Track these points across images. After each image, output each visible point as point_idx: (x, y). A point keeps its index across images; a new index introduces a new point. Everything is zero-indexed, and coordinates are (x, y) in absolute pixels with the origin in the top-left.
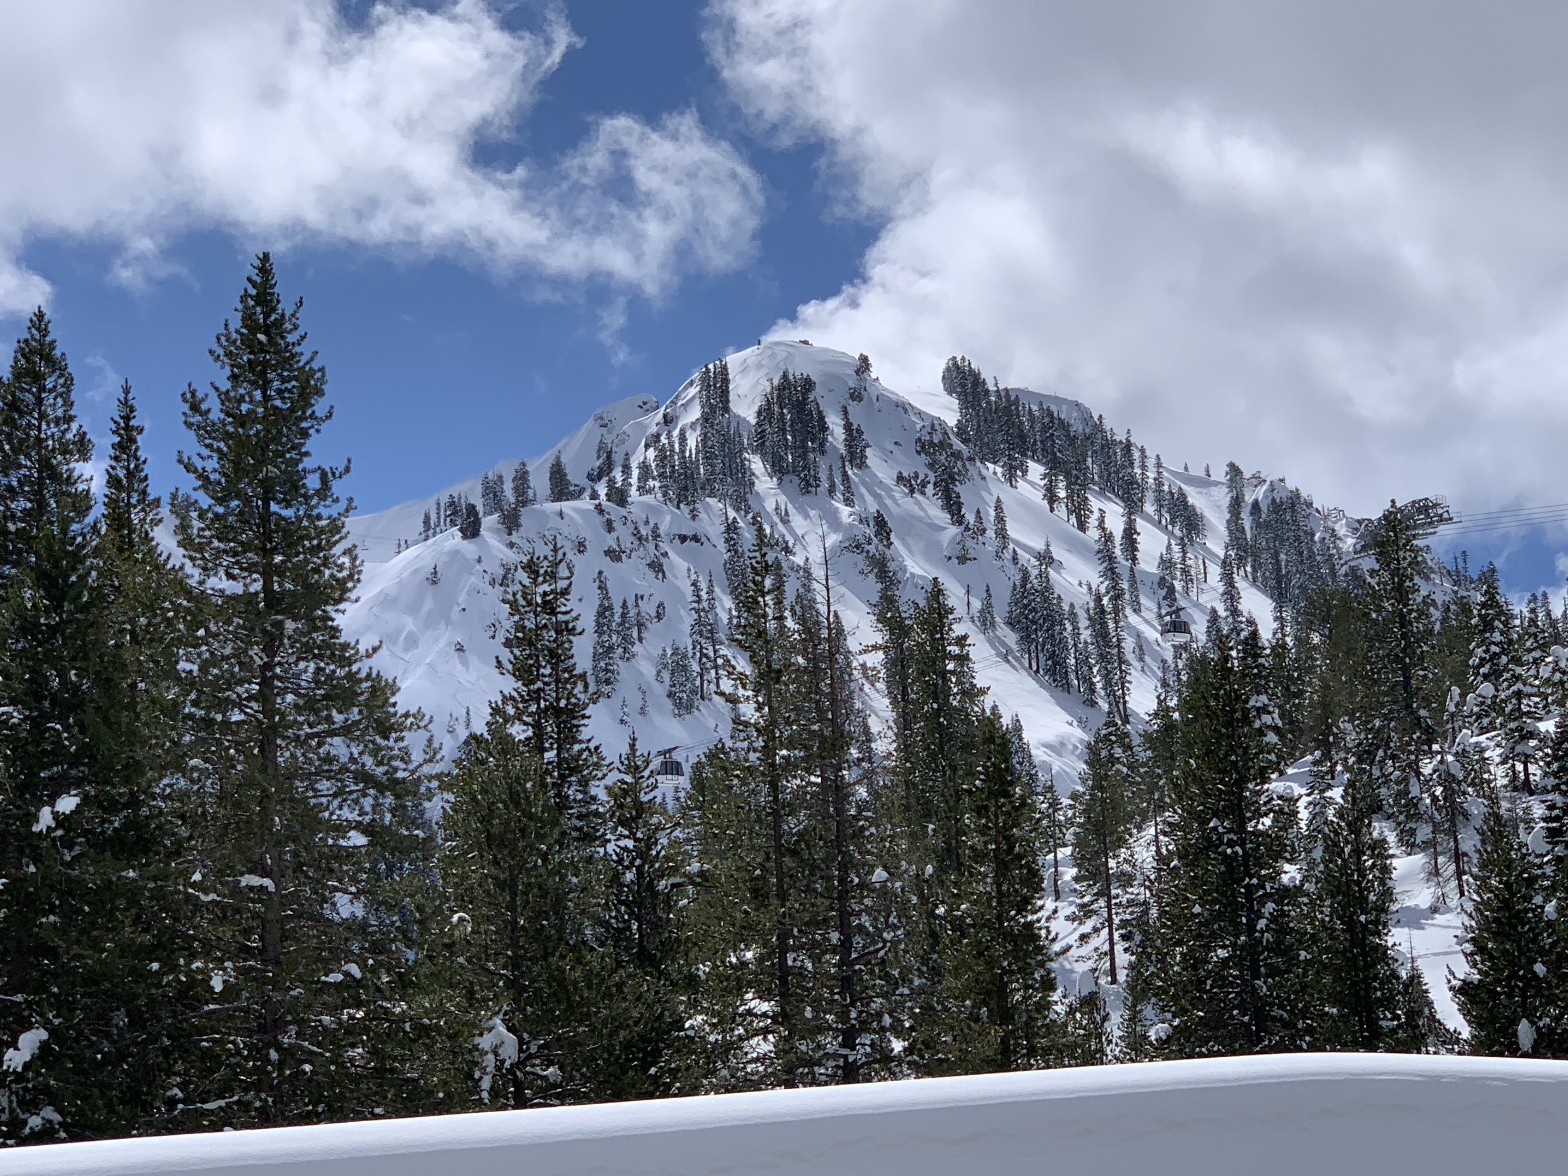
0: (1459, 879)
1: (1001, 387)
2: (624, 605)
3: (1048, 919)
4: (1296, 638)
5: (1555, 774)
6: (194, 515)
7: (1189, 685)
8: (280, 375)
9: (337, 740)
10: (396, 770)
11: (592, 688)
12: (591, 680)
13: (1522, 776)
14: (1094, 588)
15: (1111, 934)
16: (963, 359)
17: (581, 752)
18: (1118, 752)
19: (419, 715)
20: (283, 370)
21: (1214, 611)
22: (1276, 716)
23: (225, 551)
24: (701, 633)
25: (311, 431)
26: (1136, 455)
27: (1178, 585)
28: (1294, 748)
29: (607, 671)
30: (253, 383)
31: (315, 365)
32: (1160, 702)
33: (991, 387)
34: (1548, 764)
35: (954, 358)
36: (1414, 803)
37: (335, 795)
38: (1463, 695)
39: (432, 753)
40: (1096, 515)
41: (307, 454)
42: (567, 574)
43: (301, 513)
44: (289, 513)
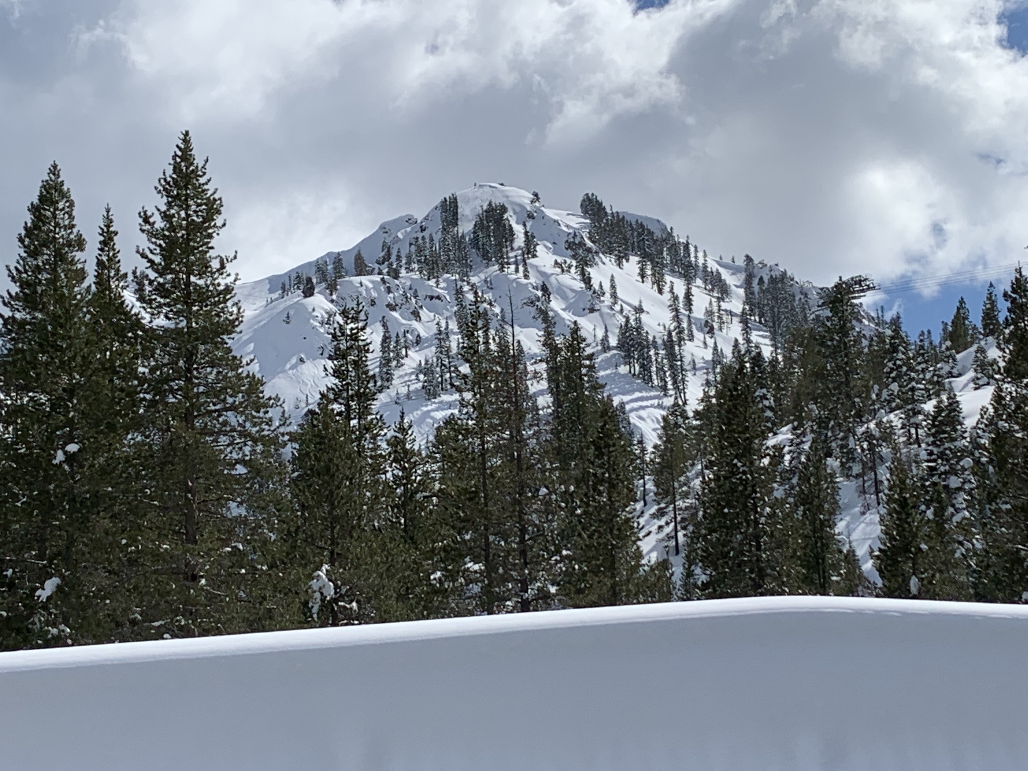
0: (877, 496)
1: (614, 211)
2: (397, 335)
3: (638, 517)
4: (784, 356)
5: (934, 435)
6: (146, 282)
7: (721, 383)
8: (196, 202)
9: (229, 413)
10: (263, 430)
11: (379, 383)
12: (378, 379)
13: (914, 436)
14: (667, 326)
15: (676, 526)
16: (593, 195)
17: (372, 419)
18: (680, 420)
19: (277, 399)
20: (198, 198)
21: (736, 340)
22: (772, 401)
23: (164, 304)
24: (441, 352)
25: (214, 235)
26: (692, 249)
27: (716, 326)
28: (782, 421)
29: (387, 373)
30: (180, 206)
31: (217, 196)
32: (705, 393)
33: (608, 211)
34: (929, 429)
35: (587, 194)
36: (852, 451)
37: (228, 445)
38: (880, 390)
39: (284, 421)
40: (669, 284)
41: (212, 248)
42: (364, 318)
43: (209, 282)
44: (201, 282)
